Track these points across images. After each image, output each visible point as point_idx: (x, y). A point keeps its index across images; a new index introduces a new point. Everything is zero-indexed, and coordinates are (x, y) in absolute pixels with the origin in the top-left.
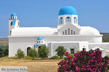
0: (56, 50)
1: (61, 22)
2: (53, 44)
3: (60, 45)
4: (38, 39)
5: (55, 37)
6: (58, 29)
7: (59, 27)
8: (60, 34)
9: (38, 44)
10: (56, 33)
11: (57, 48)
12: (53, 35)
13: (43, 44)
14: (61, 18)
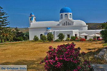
0: (58, 36)
1: (62, 18)
2: (56, 32)
3: (60, 33)
4: (47, 29)
5: (57, 27)
6: (60, 22)
7: (60, 21)
8: (61, 25)
9: (47, 32)
10: (59, 25)
11: (58, 34)
12: (57, 26)
13: (50, 32)
14: (62, 15)
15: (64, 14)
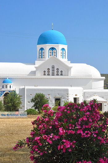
0: (32, 101)
1: (42, 56)
2: (27, 90)
3: (38, 92)
4: (4, 82)
5: (31, 78)
6: (36, 66)
7: (38, 63)
8: (39, 75)
9: (3, 90)
10: (33, 73)
11: (33, 96)
12: (29, 75)
13: (12, 89)
14: (42, 49)
15: (47, 47)
